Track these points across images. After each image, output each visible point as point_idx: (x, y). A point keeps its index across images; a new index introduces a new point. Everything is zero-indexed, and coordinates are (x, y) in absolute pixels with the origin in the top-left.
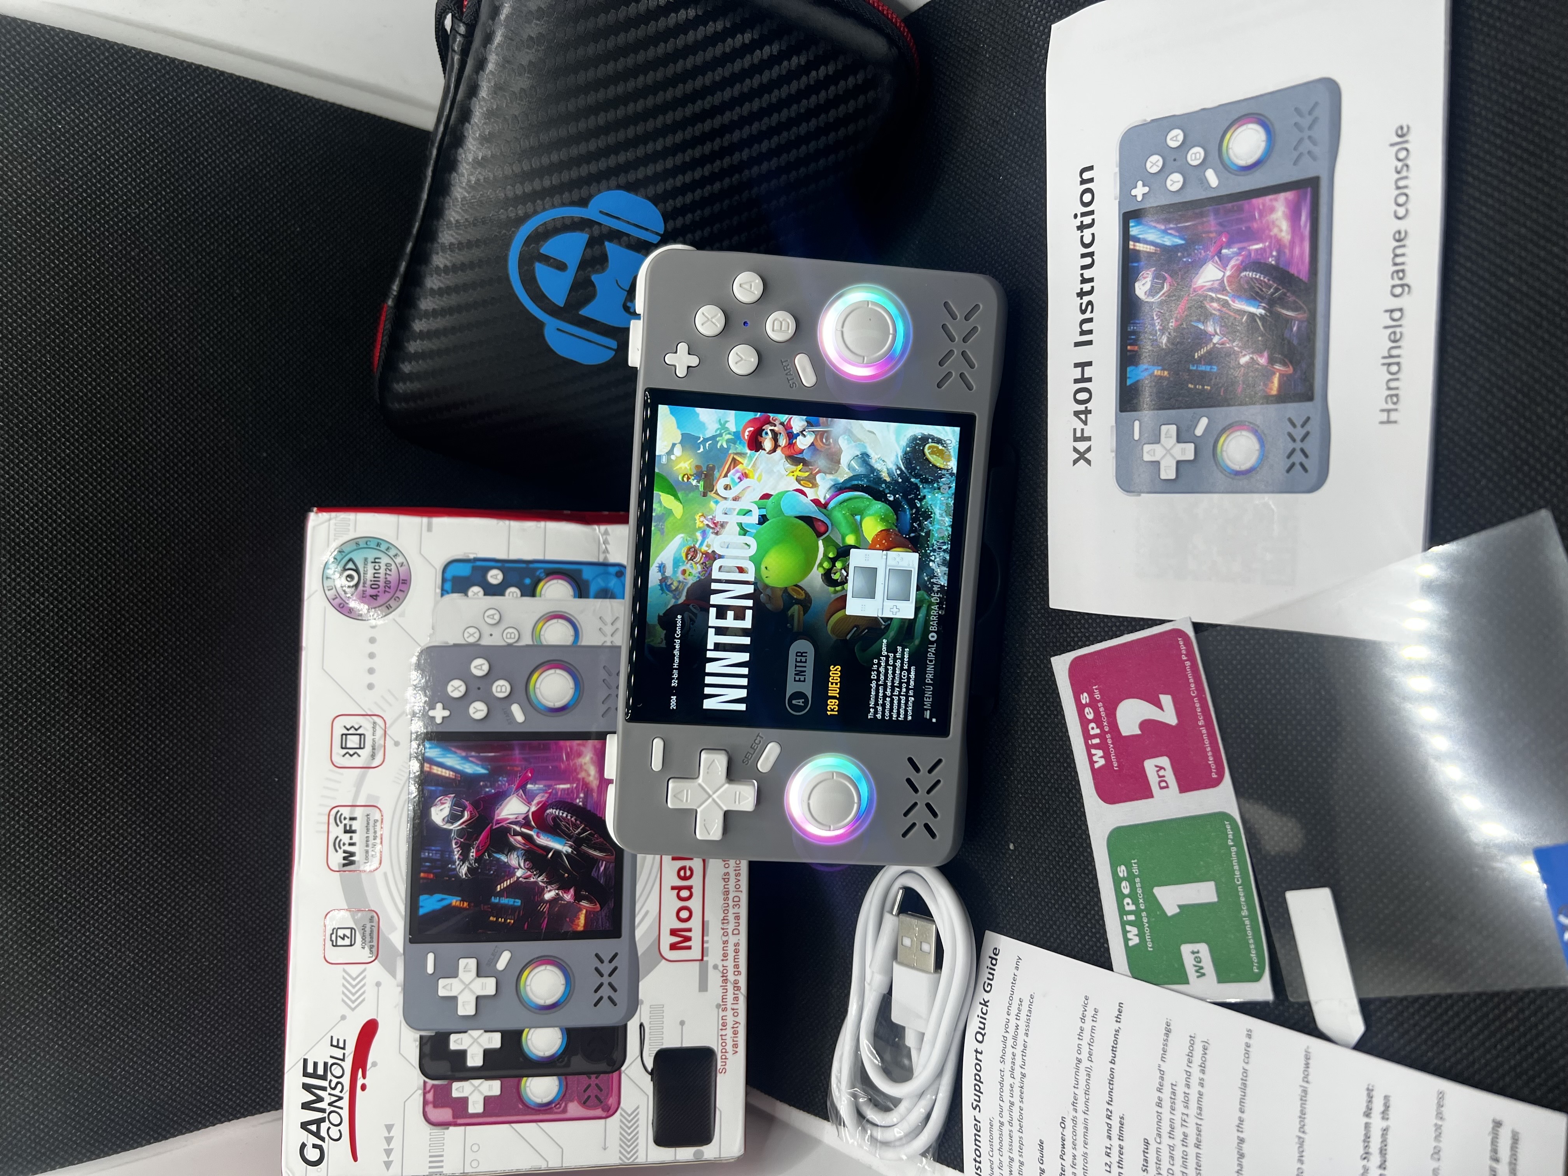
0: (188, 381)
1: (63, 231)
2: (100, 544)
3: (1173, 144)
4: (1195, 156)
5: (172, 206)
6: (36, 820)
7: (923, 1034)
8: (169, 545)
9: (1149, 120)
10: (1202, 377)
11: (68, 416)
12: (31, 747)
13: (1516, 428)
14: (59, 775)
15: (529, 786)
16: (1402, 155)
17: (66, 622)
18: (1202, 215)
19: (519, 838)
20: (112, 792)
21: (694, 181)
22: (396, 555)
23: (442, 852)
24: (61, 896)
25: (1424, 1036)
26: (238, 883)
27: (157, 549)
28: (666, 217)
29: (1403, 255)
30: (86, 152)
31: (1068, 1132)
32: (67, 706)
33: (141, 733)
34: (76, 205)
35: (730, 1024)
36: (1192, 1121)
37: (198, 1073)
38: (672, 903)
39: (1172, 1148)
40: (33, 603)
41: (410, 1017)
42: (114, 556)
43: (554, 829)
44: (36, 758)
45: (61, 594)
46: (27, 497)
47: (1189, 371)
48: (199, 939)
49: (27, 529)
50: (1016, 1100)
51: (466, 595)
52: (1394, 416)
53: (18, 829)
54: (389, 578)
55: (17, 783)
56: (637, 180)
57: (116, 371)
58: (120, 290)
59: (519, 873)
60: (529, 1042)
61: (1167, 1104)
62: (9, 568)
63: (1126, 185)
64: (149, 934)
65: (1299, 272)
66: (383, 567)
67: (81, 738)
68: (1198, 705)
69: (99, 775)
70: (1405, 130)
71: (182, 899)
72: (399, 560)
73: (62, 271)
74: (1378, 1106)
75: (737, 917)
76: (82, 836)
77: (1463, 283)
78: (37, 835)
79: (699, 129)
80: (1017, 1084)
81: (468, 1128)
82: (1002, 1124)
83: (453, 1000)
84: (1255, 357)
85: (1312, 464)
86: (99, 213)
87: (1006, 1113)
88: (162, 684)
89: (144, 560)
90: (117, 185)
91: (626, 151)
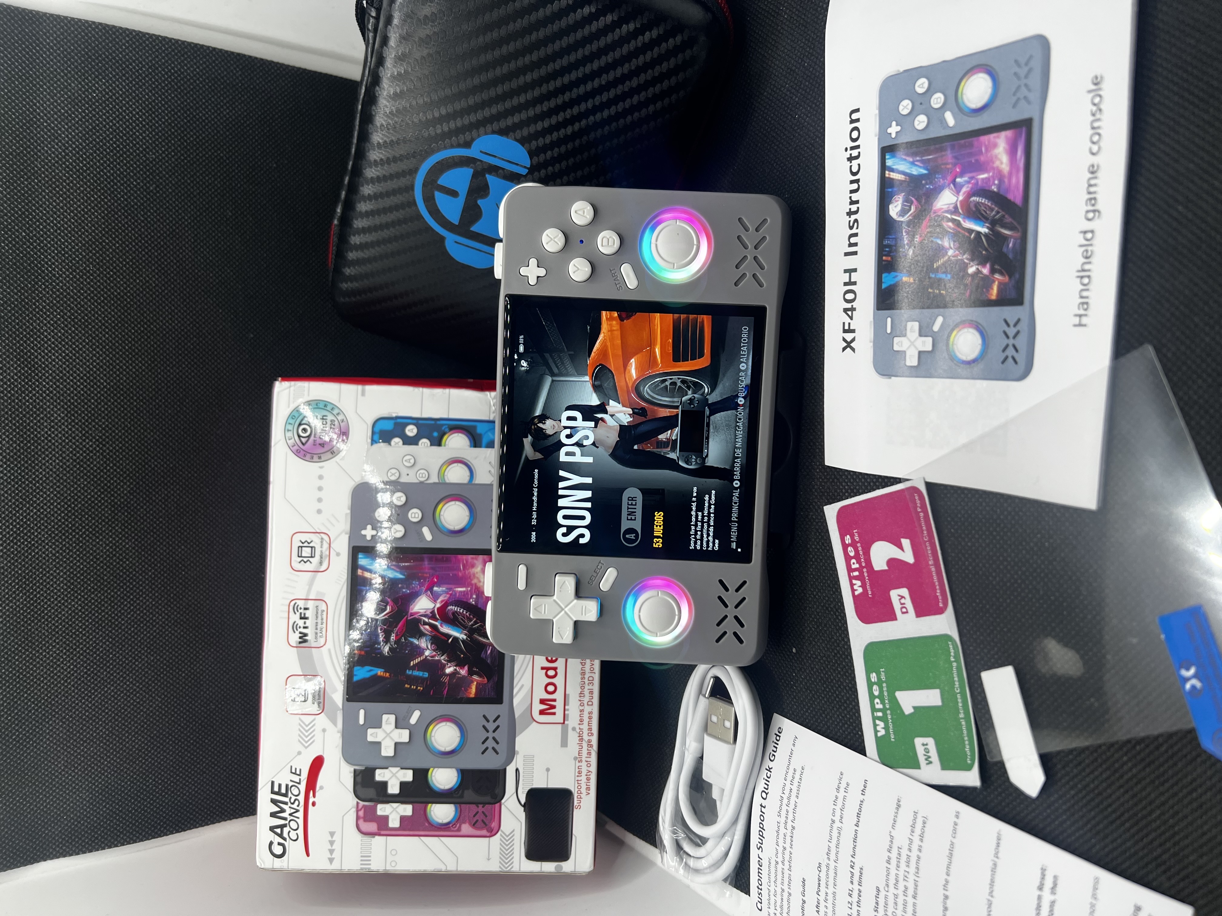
0: (194, 282)
1: (99, 173)
2: (132, 403)
3: (920, 90)
4: (937, 100)
5: (179, 152)
6: (90, 601)
7: (723, 790)
9: (901, 70)
10: (939, 283)
11: (106, 310)
12: (85, 549)
15: (435, 589)
16: (1097, 100)
17: (109, 459)
18: (942, 149)
19: (427, 627)
20: (144, 582)
21: (551, 126)
22: (338, 414)
24: (108, 656)
28: (531, 154)
29: (1095, 185)
30: (114, 113)
31: (823, 875)
35: (584, 772)
36: (911, 877)
37: (208, 784)
38: (541, 680)
39: (896, 896)
40: (84, 446)
41: (347, 755)
42: (142, 412)
43: (453, 621)
44: (88, 557)
45: (104, 440)
46: (78, 369)
47: (930, 278)
49: (79, 392)
50: (787, 846)
51: (390, 444)
52: (1084, 320)
53: (77, 608)
55: (76, 575)
56: (507, 127)
59: (427, 653)
60: (433, 778)
61: (894, 862)
62: (67, 421)
63: (884, 125)
64: (172, 684)
65: (1015, 198)
68: (929, 548)
69: (135, 570)
70: (1099, 79)
72: (340, 417)
73: (100, 203)
74: (1049, 883)
75: (591, 692)
76: (123, 614)
77: (1143, 208)
79: (552, 85)
80: (789, 834)
81: (389, 838)
82: (777, 863)
83: (377, 745)
84: (980, 268)
85: (1021, 357)
86: (125, 159)
87: (780, 855)
88: (178, 505)
89: (164, 414)
90: (138, 137)
91: (497, 104)
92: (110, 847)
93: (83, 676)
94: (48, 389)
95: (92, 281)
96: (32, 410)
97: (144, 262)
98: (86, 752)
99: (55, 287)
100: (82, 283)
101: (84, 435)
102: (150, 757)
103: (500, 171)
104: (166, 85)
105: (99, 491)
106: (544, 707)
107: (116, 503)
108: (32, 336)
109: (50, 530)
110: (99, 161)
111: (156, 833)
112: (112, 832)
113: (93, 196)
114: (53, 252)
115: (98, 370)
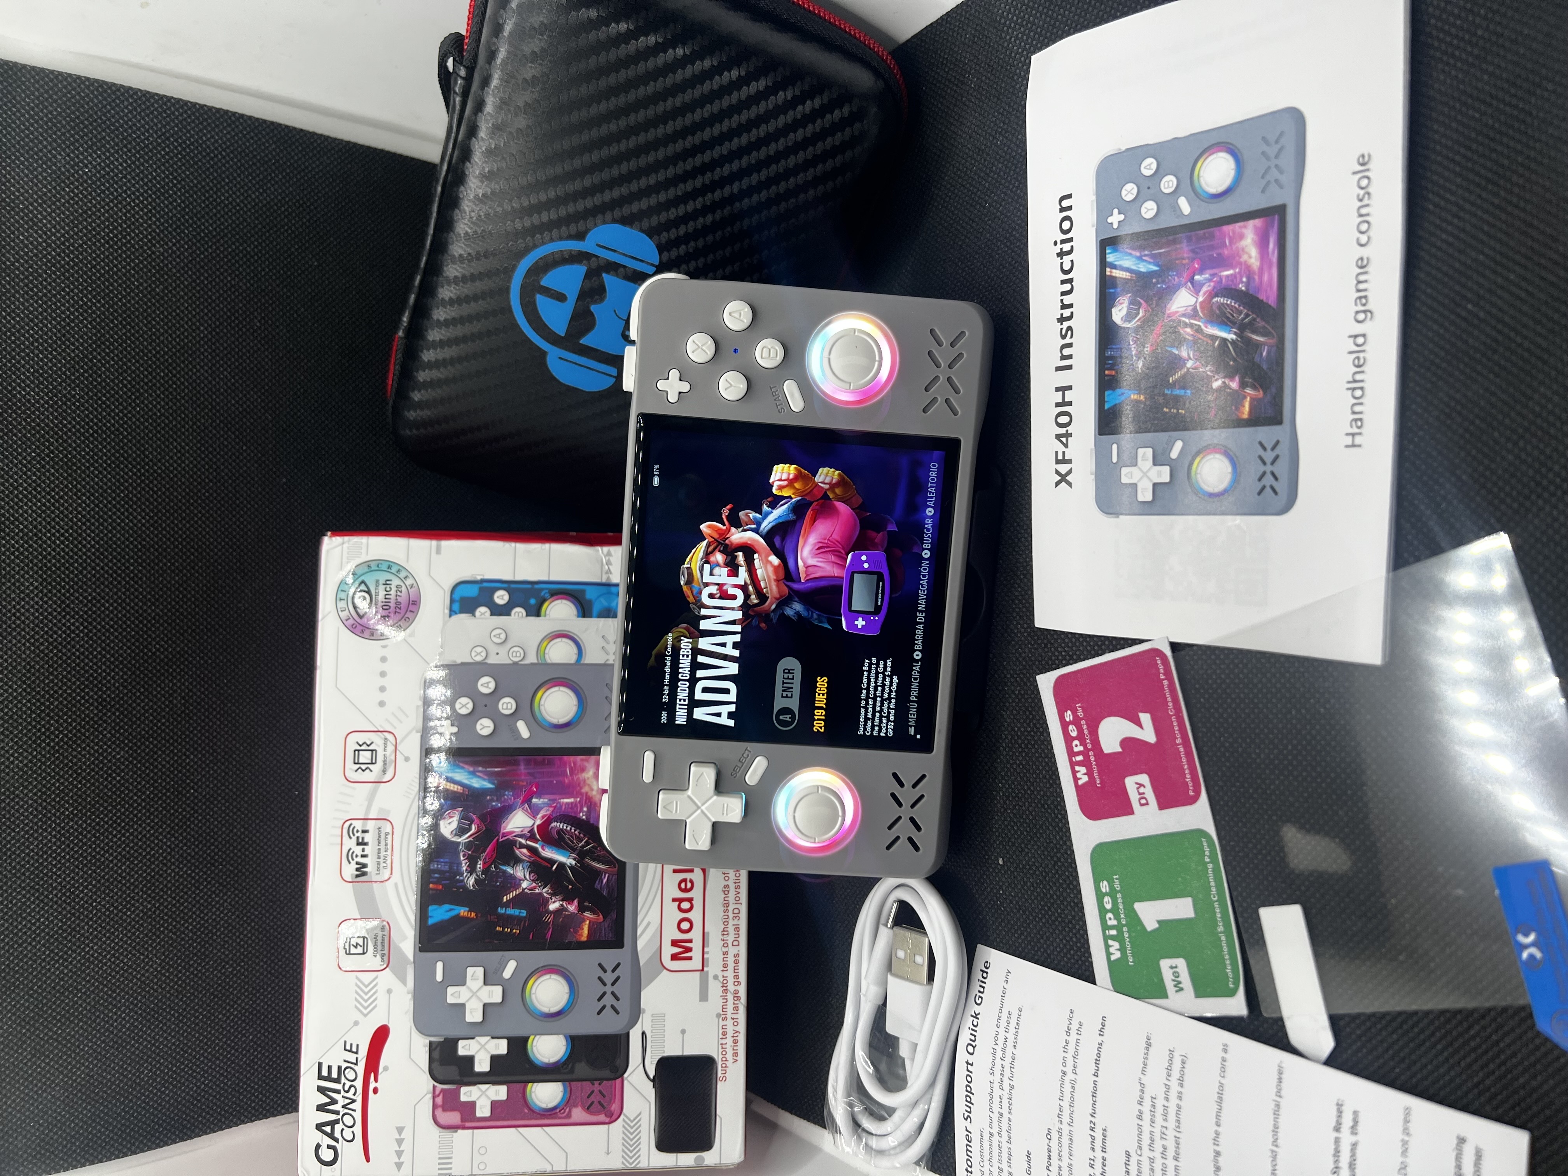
1: (90, 270)
2: (127, 568)
3: (1147, 172)
4: (1168, 184)
5: (195, 244)
7: (916, 1045)
8: (193, 568)
9: (1123, 149)
10: (1177, 401)
11: (96, 447)
12: (62, 762)
13: (1474, 452)
15: (534, 800)
16: (1364, 182)
17: (95, 642)
18: (1174, 242)
19: (525, 851)
21: (686, 213)
22: (406, 577)
23: (451, 864)
24: (91, 904)
25: (1391, 1052)
26: (260, 892)
27: (181, 571)
28: (661, 249)
29: (1366, 281)
30: (112, 194)
31: (1054, 1144)
32: (96, 722)
33: (168, 748)
35: (730, 1033)
36: (1171, 1134)
37: (222, 1075)
38: (673, 914)
39: (1152, 1160)
40: (64, 625)
41: (421, 1023)
42: (141, 579)
43: (558, 841)
44: (67, 772)
45: (90, 616)
46: (58, 523)
47: (1164, 395)
48: (223, 946)
49: (59, 554)
50: (1005, 1111)
51: (474, 615)
52: (1358, 440)
53: (50, 841)
54: (399, 599)
55: (49, 796)
56: (632, 214)
57: (143, 402)
58: (146, 325)
59: (525, 885)
60: (535, 1049)
61: (1147, 1116)
62: (41, 591)
63: (1103, 214)
64: (175, 941)
65: (1268, 298)
66: (394, 589)
67: (110, 753)
68: (1175, 724)
69: (127, 788)
70: (1367, 158)
71: (206, 907)
72: (409, 582)
73: (90, 308)
74: (1347, 1121)
75: (737, 929)
76: (111, 847)
77: (1424, 309)
78: (68, 846)
79: (690, 164)
80: (1006, 1096)
81: (476, 1131)
82: (992, 1134)
83: (461, 1007)
84: (1227, 381)
85: (1282, 486)
86: (125, 252)
87: (995, 1124)
88: (187, 701)
89: (169, 582)
90: (142, 225)
91: (620, 186)
93: (56, 932)
94: (17, 550)
95: (78, 408)
97: (146, 384)
98: (60, 1035)
99: (29, 416)
100: (65, 411)
102: (146, 1039)
103: (622, 270)
104: (180, 160)
105: (83, 683)
106: (677, 950)
107: (104, 700)
109: (16, 736)
110: (90, 255)
111: (154, 1142)
113: (82, 300)
114: (28, 371)
115: (84, 524)
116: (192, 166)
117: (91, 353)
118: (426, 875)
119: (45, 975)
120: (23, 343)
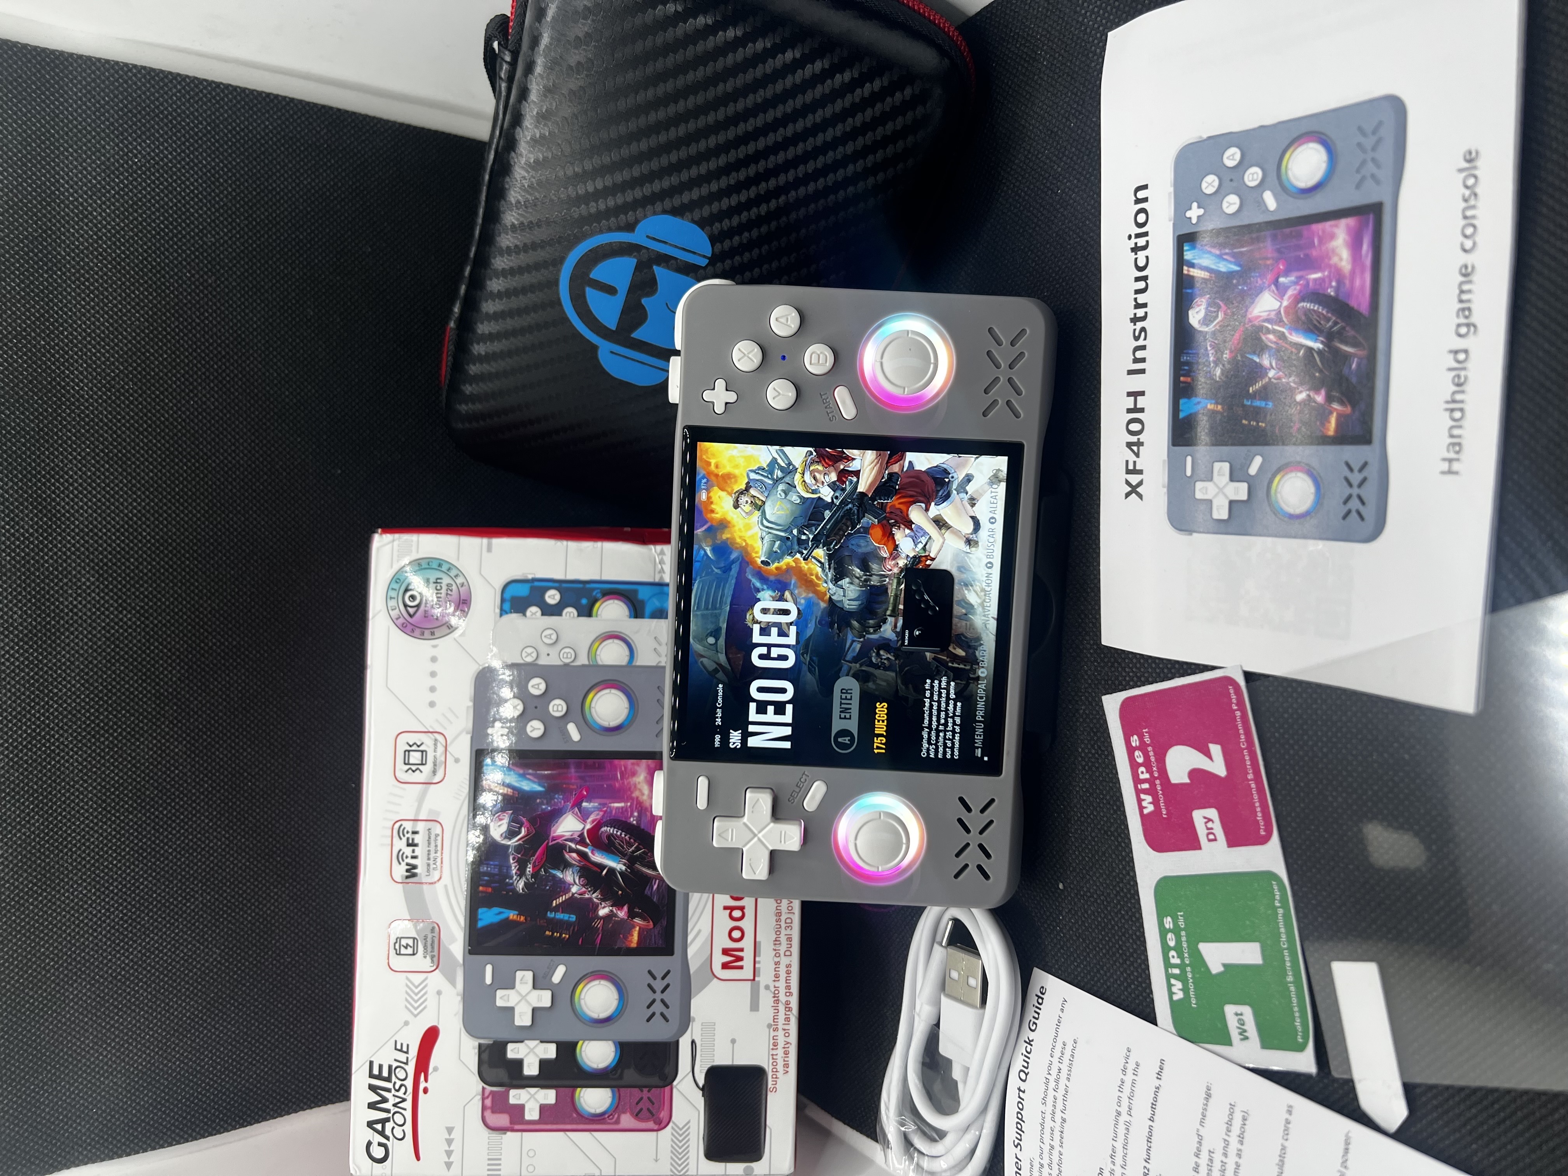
0: (264, 402)
1: (142, 262)
2: (183, 562)
3: (1230, 163)
4: (1253, 176)
5: (246, 233)
7: (968, 1069)
8: (249, 562)
9: (1205, 136)
10: (1257, 413)
11: (151, 441)
14: (148, 782)
15: (585, 804)
16: (1470, 182)
17: (152, 637)
18: (1258, 239)
19: (574, 855)
20: (198, 797)
21: (739, 203)
22: (456, 576)
23: (500, 867)
24: (151, 896)
25: (1469, 1127)
27: (237, 565)
28: (713, 240)
29: (1469, 291)
30: (162, 183)
33: (225, 742)
34: (154, 237)
35: (781, 1044)
37: (281, 1063)
38: (724, 923)
41: (470, 1025)
42: (196, 573)
43: (608, 846)
45: (147, 611)
46: (113, 519)
47: (1244, 406)
48: (282, 937)
49: (114, 549)
50: (1056, 1143)
51: (525, 615)
52: (1456, 466)
53: (110, 834)
55: (109, 790)
56: (683, 204)
58: (198, 317)
60: (583, 1054)
61: (1204, 1170)
62: (98, 587)
63: (1181, 207)
64: (234, 931)
65: (1359, 305)
68: (1247, 758)
69: (186, 781)
70: (1474, 154)
72: (459, 580)
73: (142, 301)
75: (789, 939)
76: (170, 840)
79: (742, 152)
80: (1057, 1129)
81: (525, 1134)
82: (1042, 1166)
83: (510, 1011)
84: (1312, 394)
85: (1369, 512)
86: (176, 243)
87: (1046, 1155)
88: (243, 695)
90: (192, 215)
91: (670, 175)
92: (154, 1149)
94: (74, 546)
95: (132, 403)
96: (52, 573)
97: (200, 377)
99: (83, 412)
100: (119, 406)
101: (120, 605)
102: (206, 1028)
103: (673, 262)
104: (230, 147)
105: (140, 678)
106: (728, 959)
108: (53, 477)
109: (75, 731)
110: (141, 247)
111: (214, 1129)
112: (157, 1128)
113: (133, 292)
114: (81, 366)
115: (140, 519)
116: (242, 153)
117: (144, 347)
118: (476, 878)
119: (106, 965)
120: (76, 338)
